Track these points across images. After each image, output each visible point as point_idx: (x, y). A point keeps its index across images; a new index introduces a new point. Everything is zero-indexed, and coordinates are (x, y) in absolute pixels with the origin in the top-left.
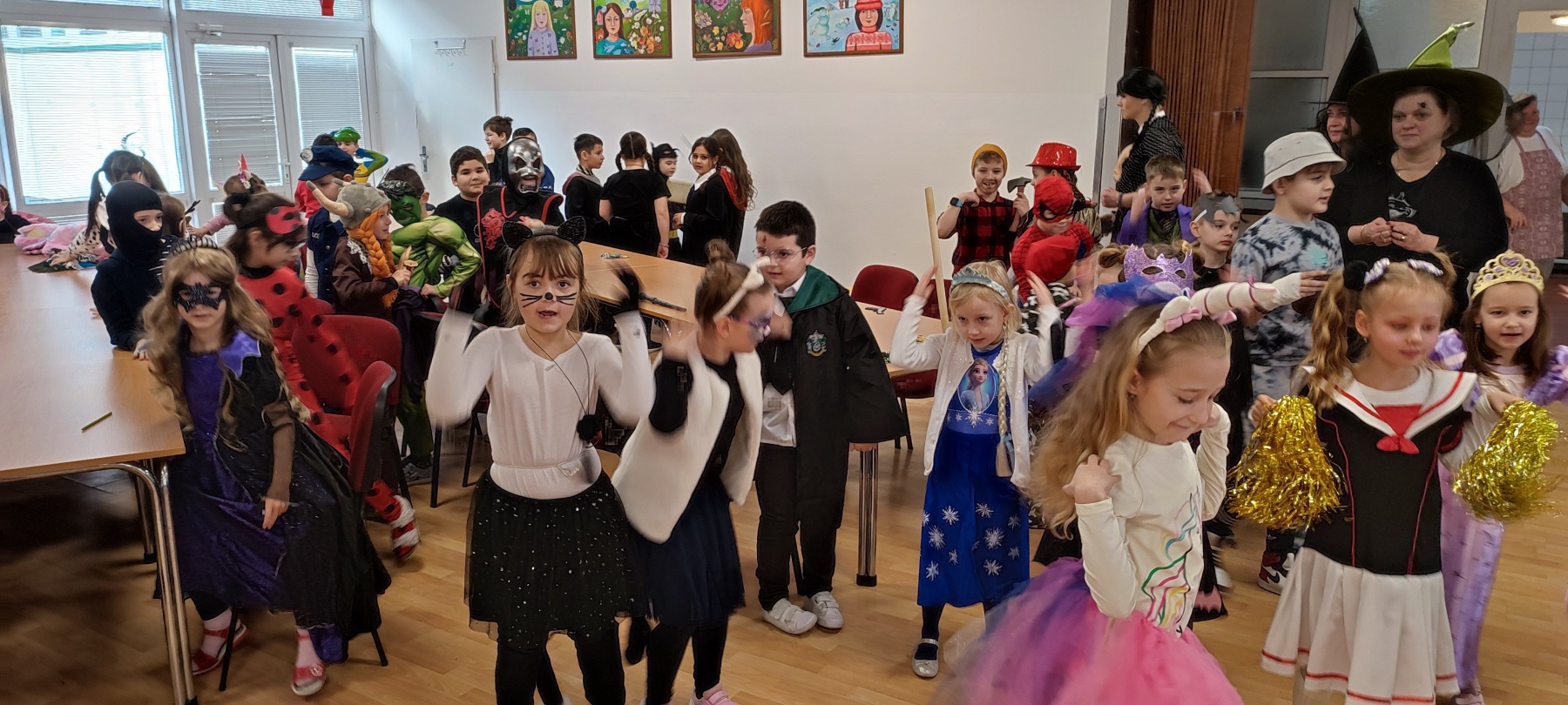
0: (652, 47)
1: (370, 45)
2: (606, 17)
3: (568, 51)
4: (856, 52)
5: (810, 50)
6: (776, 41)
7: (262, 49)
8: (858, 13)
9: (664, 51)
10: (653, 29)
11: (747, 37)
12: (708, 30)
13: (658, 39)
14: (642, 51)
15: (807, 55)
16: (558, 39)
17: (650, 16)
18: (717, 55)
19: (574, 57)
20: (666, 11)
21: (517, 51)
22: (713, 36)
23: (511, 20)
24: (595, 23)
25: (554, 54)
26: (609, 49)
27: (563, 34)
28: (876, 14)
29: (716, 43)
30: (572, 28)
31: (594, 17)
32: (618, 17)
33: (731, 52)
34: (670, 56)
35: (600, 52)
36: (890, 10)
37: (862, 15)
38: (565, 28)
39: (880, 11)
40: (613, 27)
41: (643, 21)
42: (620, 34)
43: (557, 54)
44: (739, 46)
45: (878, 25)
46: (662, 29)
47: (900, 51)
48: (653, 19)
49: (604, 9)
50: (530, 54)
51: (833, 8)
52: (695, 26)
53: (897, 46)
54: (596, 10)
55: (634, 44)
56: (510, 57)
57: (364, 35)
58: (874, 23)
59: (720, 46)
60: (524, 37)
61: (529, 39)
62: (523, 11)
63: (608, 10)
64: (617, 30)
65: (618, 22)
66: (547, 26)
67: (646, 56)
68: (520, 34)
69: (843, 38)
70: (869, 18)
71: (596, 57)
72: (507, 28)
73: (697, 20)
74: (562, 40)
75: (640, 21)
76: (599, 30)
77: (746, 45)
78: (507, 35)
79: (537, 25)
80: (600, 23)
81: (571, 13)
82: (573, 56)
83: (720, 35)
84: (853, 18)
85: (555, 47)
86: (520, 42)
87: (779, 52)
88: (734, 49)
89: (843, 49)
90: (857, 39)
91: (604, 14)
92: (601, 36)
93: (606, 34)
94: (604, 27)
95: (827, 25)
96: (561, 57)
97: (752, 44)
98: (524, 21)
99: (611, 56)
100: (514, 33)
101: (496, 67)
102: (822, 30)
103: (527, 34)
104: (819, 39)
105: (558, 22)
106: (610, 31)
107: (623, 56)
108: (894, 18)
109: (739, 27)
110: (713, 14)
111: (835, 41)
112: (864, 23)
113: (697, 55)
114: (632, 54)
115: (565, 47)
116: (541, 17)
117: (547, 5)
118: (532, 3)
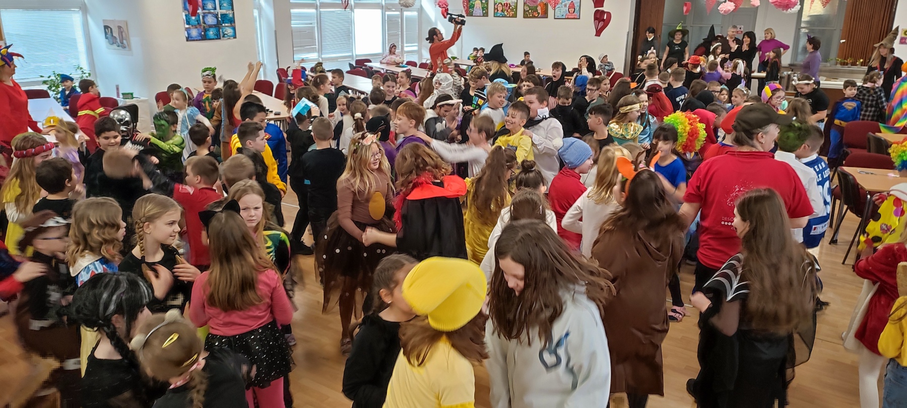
0: (511, 15)
1: (421, 10)
2: (498, 6)
4: (568, 18)
5: (556, 17)
6: (547, 14)
7: (398, 13)
9: (515, 16)
13: (513, 13)
15: (555, 19)
18: (530, 17)
19: (488, 16)
22: (529, 12)
25: (481, 15)
26: (498, 15)
27: (485, 10)
31: (494, 6)
32: (501, 6)
33: (534, 17)
37: (570, 9)
38: (485, 9)
39: (575, 8)
40: (500, 9)
42: (502, 11)
45: (574, 12)
46: (514, 10)
47: (579, 19)
49: (498, 4)
50: (474, 15)
51: (562, 7)
52: (524, 10)
53: (579, 17)
54: (495, 4)
55: (506, 14)
59: (531, 15)
60: (472, 10)
61: (474, 11)
66: (479, 8)
67: (509, 17)
69: (565, 15)
70: (572, 10)
71: (494, 16)
73: (525, 8)
74: (484, 12)
75: (508, 7)
76: (496, 9)
77: (538, 15)
79: (476, 7)
80: (496, 7)
81: (487, 4)
83: (531, 12)
84: (567, 10)
85: (482, 13)
88: (535, 16)
89: (564, 18)
90: (568, 15)
92: (496, 11)
93: (498, 11)
94: (497, 9)
95: (561, 11)
96: (483, 16)
97: (540, 15)
99: (499, 17)
102: (559, 12)
104: (558, 14)
105: (483, 7)
106: (499, 9)
107: (503, 17)
108: (578, 10)
109: (537, 11)
111: (562, 15)
113: (524, 17)
114: (505, 16)
115: (485, 13)
116: (478, 5)
117: (480, 2)
118: (475, 1)
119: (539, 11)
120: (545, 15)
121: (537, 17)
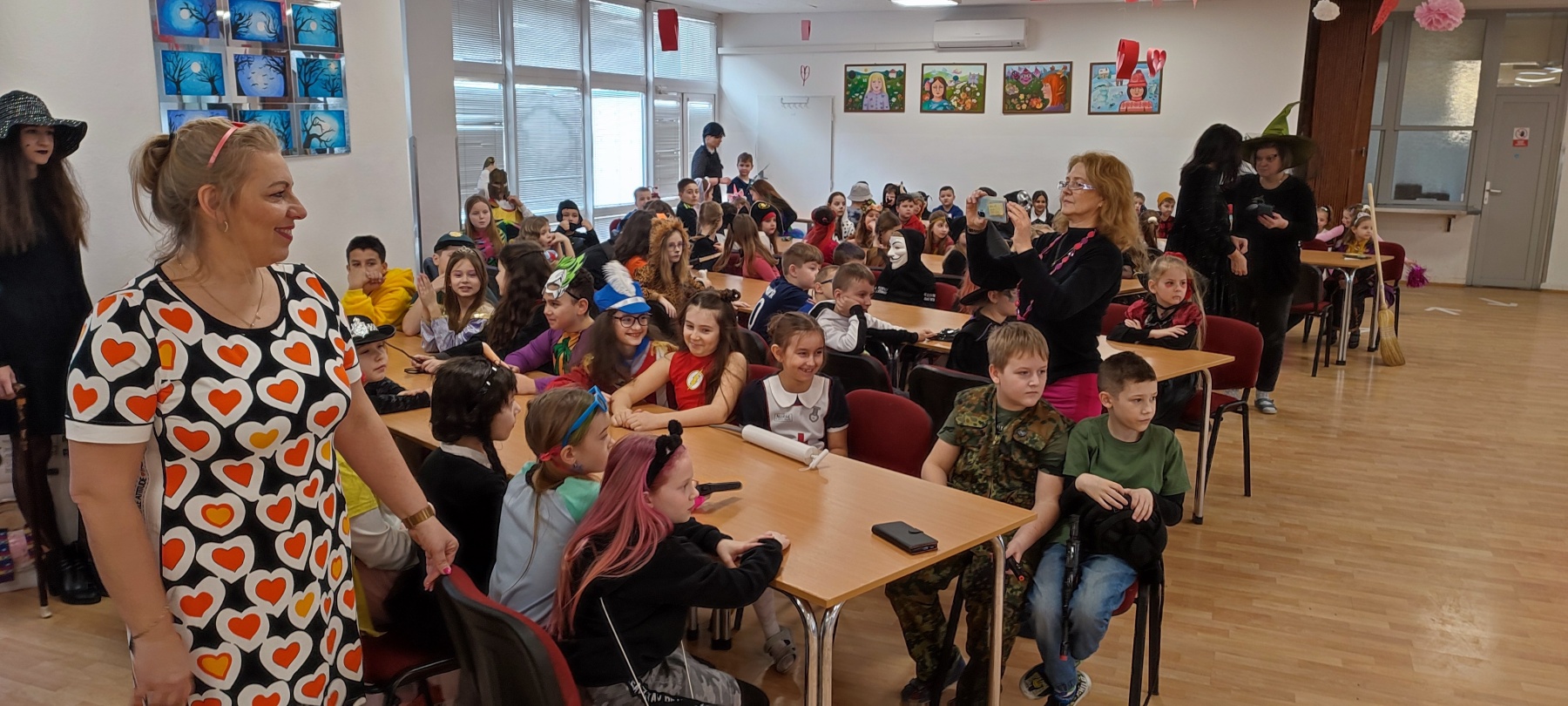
0: (969, 106)
1: (719, 97)
2: (933, 85)
3: (898, 106)
4: (1126, 113)
5: (1092, 110)
6: (1067, 104)
8: (1129, 89)
9: (979, 108)
10: (972, 94)
11: (1045, 102)
12: (1016, 96)
13: (974, 101)
15: (1090, 113)
16: (890, 98)
17: (969, 86)
18: (1021, 112)
20: (982, 82)
21: (853, 105)
22: (1019, 100)
23: (850, 85)
24: (923, 89)
25: (885, 109)
26: (934, 107)
27: (894, 96)
28: (1142, 90)
29: (1022, 104)
30: (902, 92)
32: (942, 85)
33: (1032, 110)
34: (983, 112)
35: (925, 108)
36: (1152, 88)
37: (1132, 90)
38: (896, 93)
39: (1145, 88)
40: (938, 92)
41: (963, 89)
42: (944, 97)
43: (889, 109)
44: (1039, 106)
45: (1143, 97)
46: (978, 94)
48: (971, 88)
49: (931, 80)
50: (865, 108)
51: (1111, 85)
52: (1005, 94)
53: (1157, 110)
55: (955, 104)
56: (846, 110)
57: (716, 92)
58: (1140, 95)
59: (1024, 106)
60: (861, 97)
61: (865, 99)
62: (861, 80)
63: (935, 81)
64: (941, 94)
65: (942, 90)
66: (881, 90)
67: (964, 111)
68: (857, 95)
69: (1117, 104)
70: (1137, 92)
71: (922, 111)
72: (846, 90)
73: (1007, 90)
74: (894, 100)
75: (961, 89)
76: (926, 95)
77: (1044, 106)
78: (846, 96)
79: (872, 89)
81: (903, 82)
82: (902, 110)
83: (1024, 99)
84: (1125, 92)
85: (886, 104)
86: (857, 100)
87: (1069, 111)
88: (1035, 109)
89: (1117, 110)
90: (1128, 105)
91: (931, 84)
92: (927, 98)
93: (932, 96)
94: (930, 92)
95: (1106, 96)
96: (892, 110)
97: (1049, 106)
98: (862, 87)
99: (935, 111)
100: (852, 94)
101: (834, 116)
102: (1103, 99)
103: (863, 95)
104: (1099, 102)
105: (891, 88)
106: (935, 94)
107: (945, 111)
108: (1155, 92)
109: (1040, 95)
110: (1019, 86)
111: (1111, 105)
112: (1133, 95)
113: (1006, 111)
114: (953, 110)
115: (895, 104)
116: (876, 84)
117: (882, 76)
118: (870, 74)
119: (1048, 95)
120: (1063, 103)
121: (1041, 111)
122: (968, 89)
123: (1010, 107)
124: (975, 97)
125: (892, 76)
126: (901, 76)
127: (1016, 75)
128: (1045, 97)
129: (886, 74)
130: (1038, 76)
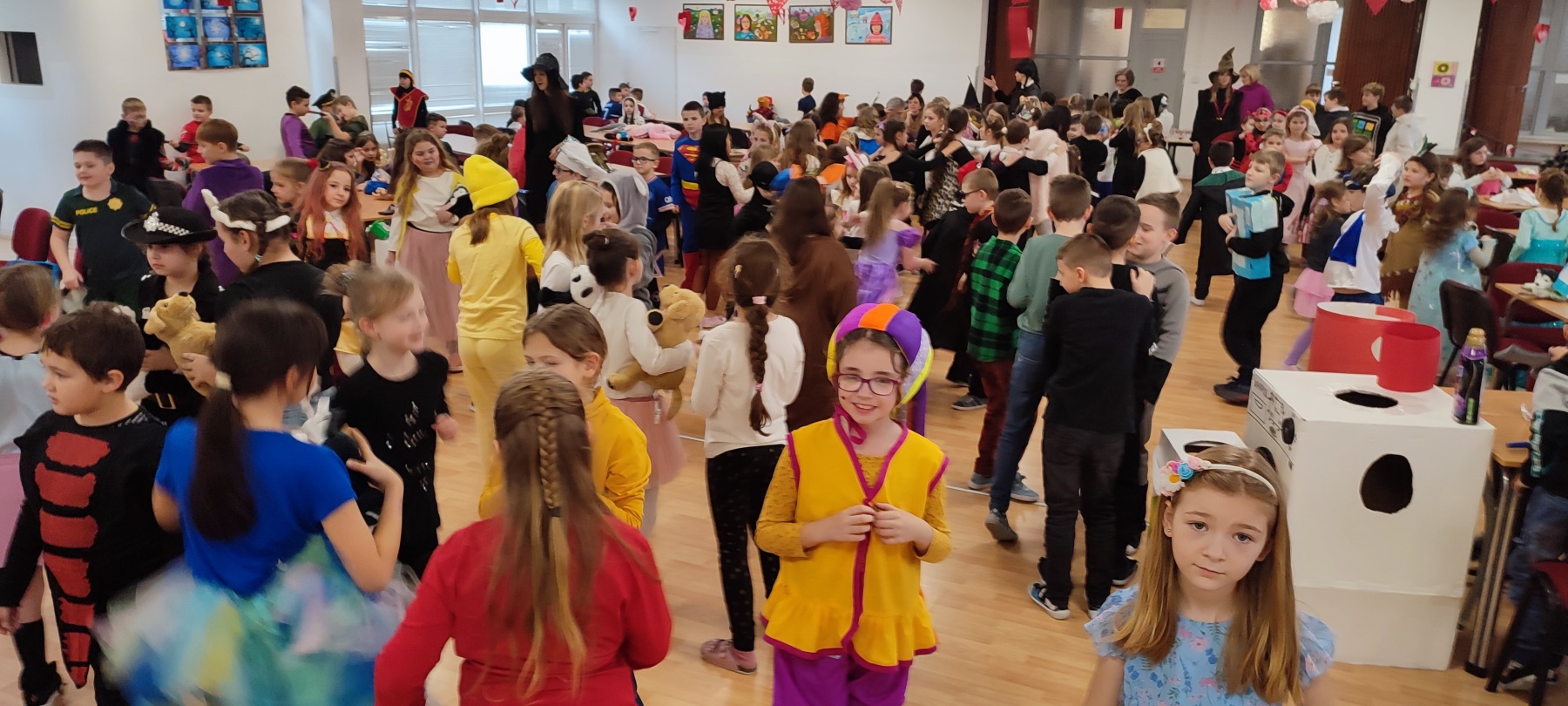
0: (767, 37)
1: (598, 27)
2: (742, 21)
3: (719, 36)
4: (870, 43)
5: (848, 41)
6: (831, 36)
8: (871, 25)
9: (773, 38)
10: (768, 28)
11: (817, 34)
12: (797, 30)
13: (770, 33)
14: (761, 38)
15: (847, 43)
16: (714, 29)
17: (766, 21)
18: (802, 41)
22: (800, 32)
24: (736, 23)
25: (711, 37)
26: (743, 36)
27: (717, 28)
28: (879, 27)
29: (801, 36)
30: (722, 25)
31: (735, 21)
32: (749, 21)
33: (808, 40)
34: (776, 41)
35: (738, 37)
36: (886, 26)
37: (873, 27)
38: (718, 25)
39: (881, 26)
40: (746, 25)
41: (762, 24)
42: (750, 29)
43: (713, 37)
44: (813, 37)
45: (881, 32)
46: (773, 28)
48: (768, 23)
49: (741, 17)
50: (697, 36)
52: (790, 28)
54: (737, 17)
55: (757, 34)
56: (685, 37)
58: (878, 31)
59: (803, 37)
60: (694, 28)
61: (697, 29)
62: (694, 15)
63: (744, 17)
64: (748, 27)
65: (749, 24)
66: (708, 23)
67: (763, 40)
68: (692, 26)
69: (864, 36)
70: (876, 28)
71: (736, 39)
76: (739, 27)
77: (816, 37)
78: (684, 27)
79: (702, 22)
80: (738, 23)
81: (722, 17)
82: (722, 38)
83: (803, 32)
84: (869, 28)
85: (712, 34)
86: (691, 30)
87: (832, 41)
88: (810, 39)
89: (864, 41)
90: (871, 37)
91: (741, 19)
92: (739, 29)
93: (742, 29)
94: (741, 26)
95: (856, 31)
96: (715, 39)
97: (819, 37)
98: (695, 20)
99: (744, 40)
100: (688, 26)
101: (676, 42)
102: (854, 33)
103: (696, 27)
104: (852, 36)
105: (715, 22)
106: (744, 27)
107: (751, 40)
109: (813, 29)
112: (874, 30)
113: (791, 41)
114: (755, 39)
115: (717, 34)
116: (704, 19)
117: (708, 13)
118: (699, 11)
120: (828, 36)
121: (814, 41)
122: (766, 24)
123: (794, 38)
124: (771, 30)
125: (715, 13)
126: (721, 12)
127: (797, 15)
128: (817, 31)
129: (711, 11)
130: (812, 15)
